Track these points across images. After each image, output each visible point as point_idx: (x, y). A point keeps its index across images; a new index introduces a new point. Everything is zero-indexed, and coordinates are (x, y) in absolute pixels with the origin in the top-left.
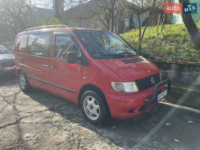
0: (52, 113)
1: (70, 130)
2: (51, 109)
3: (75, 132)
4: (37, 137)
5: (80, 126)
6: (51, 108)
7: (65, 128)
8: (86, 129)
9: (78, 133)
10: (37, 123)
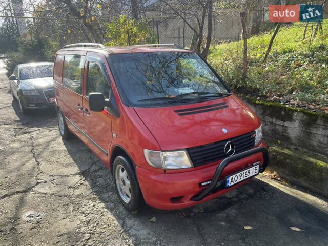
0: (81, 179)
1: (88, 214)
2: (83, 174)
3: (94, 219)
4: (41, 219)
5: (106, 210)
6: (85, 171)
7: (83, 209)
8: (112, 217)
9: (96, 222)
10: (53, 194)
